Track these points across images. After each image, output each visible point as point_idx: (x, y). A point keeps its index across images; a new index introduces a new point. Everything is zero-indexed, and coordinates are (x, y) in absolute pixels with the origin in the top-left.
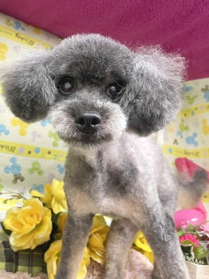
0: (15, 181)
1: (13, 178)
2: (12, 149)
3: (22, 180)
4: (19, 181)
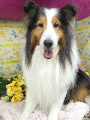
2: (17, 62)
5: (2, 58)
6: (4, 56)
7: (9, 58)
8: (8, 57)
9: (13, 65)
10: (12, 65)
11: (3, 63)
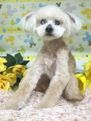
0: (31, 46)
1: (30, 45)
3: (35, 45)
4: (33, 46)
5: (4, 21)
6: (6, 18)
7: (15, 21)
8: (13, 21)
9: (21, 35)
10: (19, 36)
11: (4, 31)
